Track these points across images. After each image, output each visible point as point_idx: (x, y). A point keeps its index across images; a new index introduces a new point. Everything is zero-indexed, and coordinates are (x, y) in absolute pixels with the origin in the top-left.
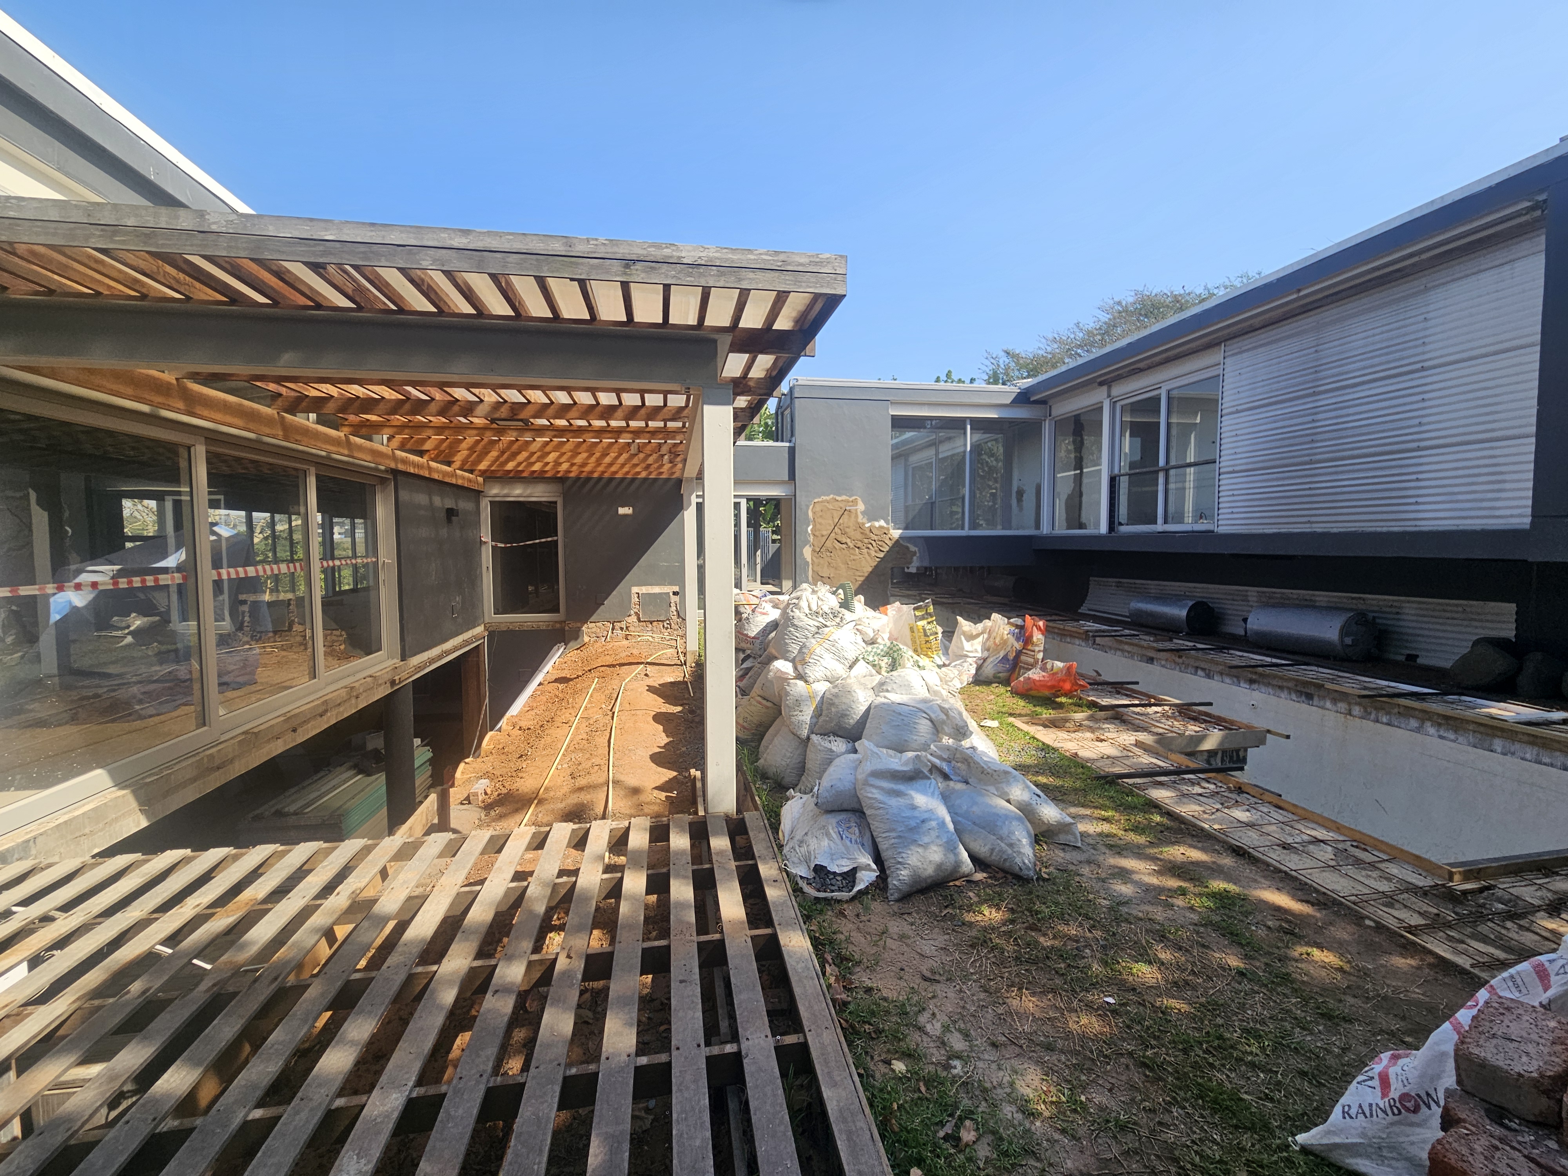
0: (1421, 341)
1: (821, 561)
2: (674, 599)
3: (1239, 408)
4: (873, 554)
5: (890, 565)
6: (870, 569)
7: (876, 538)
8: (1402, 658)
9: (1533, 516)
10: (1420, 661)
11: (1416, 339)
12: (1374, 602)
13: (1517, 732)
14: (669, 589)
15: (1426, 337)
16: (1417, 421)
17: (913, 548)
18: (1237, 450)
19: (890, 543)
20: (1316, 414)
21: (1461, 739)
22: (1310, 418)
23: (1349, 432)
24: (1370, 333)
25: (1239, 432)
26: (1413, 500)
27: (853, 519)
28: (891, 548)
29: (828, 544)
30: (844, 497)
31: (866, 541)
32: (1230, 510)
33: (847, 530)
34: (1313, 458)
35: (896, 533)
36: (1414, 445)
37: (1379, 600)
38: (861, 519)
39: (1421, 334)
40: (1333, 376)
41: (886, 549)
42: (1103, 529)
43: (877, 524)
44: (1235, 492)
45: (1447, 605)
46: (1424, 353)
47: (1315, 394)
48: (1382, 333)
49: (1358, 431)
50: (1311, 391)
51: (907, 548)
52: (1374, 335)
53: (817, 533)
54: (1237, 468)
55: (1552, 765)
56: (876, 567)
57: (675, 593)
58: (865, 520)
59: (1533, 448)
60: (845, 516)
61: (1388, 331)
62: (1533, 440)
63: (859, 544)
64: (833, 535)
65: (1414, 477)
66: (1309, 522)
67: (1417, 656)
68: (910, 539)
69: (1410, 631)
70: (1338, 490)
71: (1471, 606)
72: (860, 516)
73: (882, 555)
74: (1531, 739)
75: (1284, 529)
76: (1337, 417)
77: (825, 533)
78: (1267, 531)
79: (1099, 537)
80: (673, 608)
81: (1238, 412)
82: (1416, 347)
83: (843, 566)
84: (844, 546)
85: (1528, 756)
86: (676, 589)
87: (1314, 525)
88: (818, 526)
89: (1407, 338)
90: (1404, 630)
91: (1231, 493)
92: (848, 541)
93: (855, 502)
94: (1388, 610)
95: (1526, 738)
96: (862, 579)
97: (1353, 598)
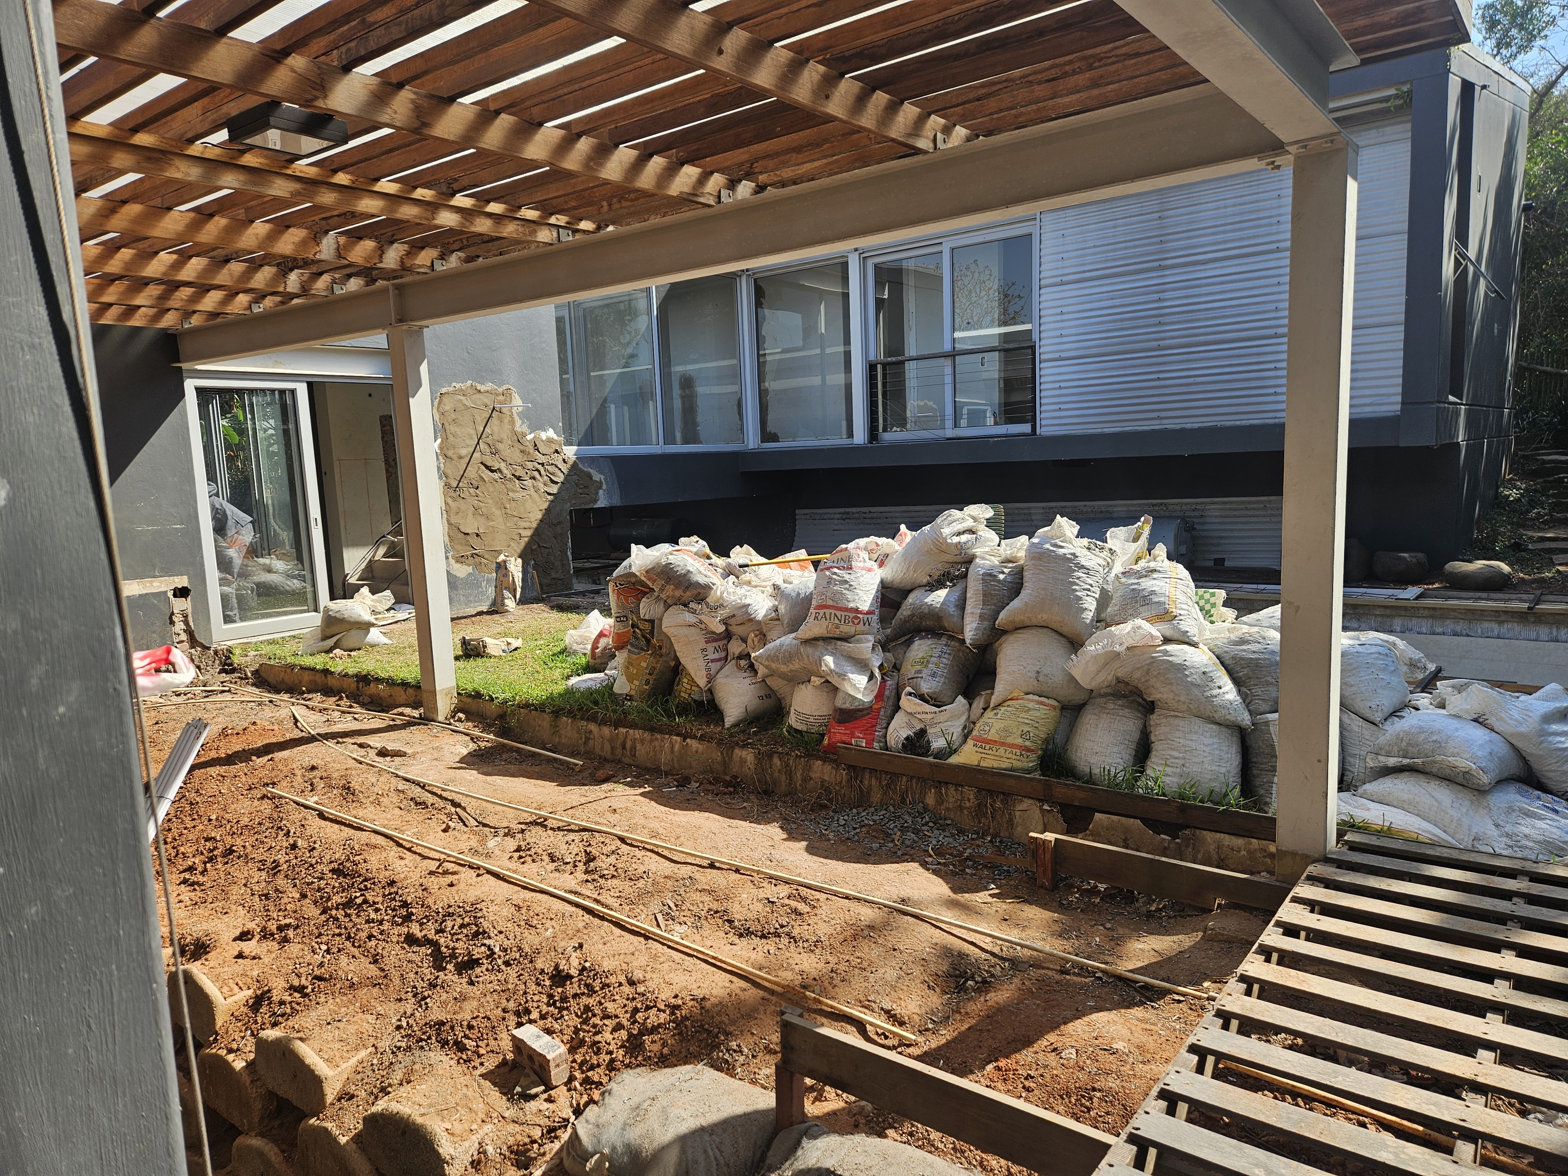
0: (1275, 220)
1: (461, 504)
2: (179, 605)
3: (1065, 279)
4: (542, 488)
5: (568, 507)
6: (539, 516)
7: (542, 459)
8: (1211, 563)
9: (1403, 403)
10: (1227, 564)
11: (1270, 217)
12: (1178, 508)
13: (1418, 608)
14: (165, 584)
15: (1279, 215)
16: (1272, 306)
17: (597, 477)
18: (1065, 332)
19: (565, 468)
20: (1163, 291)
21: (1363, 625)
22: (1155, 296)
23: (1202, 315)
24: (1222, 203)
25: (1064, 310)
26: (1272, 391)
27: (507, 426)
28: (567, 477)
29: (471, 473)
30: (489, 386)
31: (530, 465)
32: (1057, 407)
33: (500, 446)
34: (1161, 343)
35: (570, 452)
36: (1271, 332)
37: (1182, 504)
38: (520, 426)
39: (1274, 212)
40: (1182, 249)
41: (560, 478)
42: (860, 436)
43: (543, 435)
44: (1063, 384)
45: (1249, 503)
46: (1278, 233)
47: (1161, 268)
48: (1234, 205)
49: (1211, 314)
50: (1156, 264)
51: (590, 476)
52: (1226, 207)
53: (450, 453)
54: (1064, 355)
55: (1444, 634)
56: (548, 511)
57: (181, 593)
58: (525, 429)
59: (1402, 336)
60: (494, 421)
61: (1241, 204)
62: (1402, 328)
63: (520, 472)
64: (477, 455)
65: (1272, 366)
66: (1159, 418)
67: (1224, 559)
68: (592, 460)
69: (1215, 534)
70: (1191, 380)
71: (1270, 502)
72: (518, 422)
73: (554, 489)
74: (1432, 612)
75: (1128, 428)
76: (1187, 297)
77: (464, 452)
78: (1107, 430)
79: (858, 449)
80: (179, 626)
81: (1062, 283)
82: (1271, 225)
83: (498, 512)
84: (496, 476)
85: (1424, 630)
86: (182, 581)
87: (1164, 421)
88: (451, 438)
89: (1261, 215)
90: (1205, 534)
91: (1057, 385)
92: (503, 466)
93: (507, 394)
94: (1193, 514)
95: (1426, 612)
96: (529, 533)
97: (1153, 505)
